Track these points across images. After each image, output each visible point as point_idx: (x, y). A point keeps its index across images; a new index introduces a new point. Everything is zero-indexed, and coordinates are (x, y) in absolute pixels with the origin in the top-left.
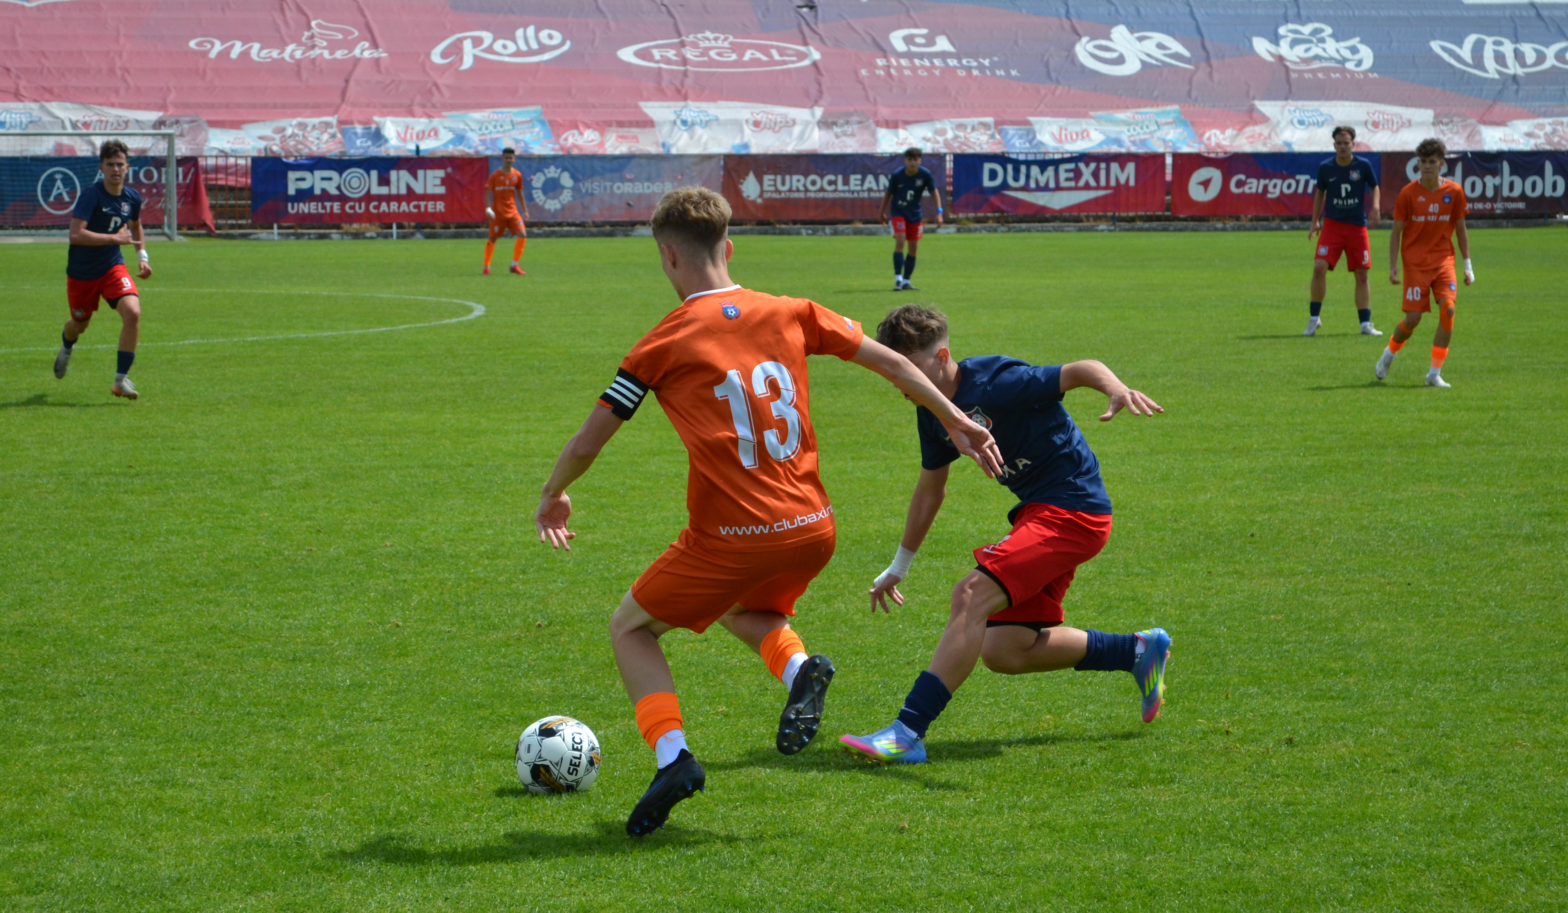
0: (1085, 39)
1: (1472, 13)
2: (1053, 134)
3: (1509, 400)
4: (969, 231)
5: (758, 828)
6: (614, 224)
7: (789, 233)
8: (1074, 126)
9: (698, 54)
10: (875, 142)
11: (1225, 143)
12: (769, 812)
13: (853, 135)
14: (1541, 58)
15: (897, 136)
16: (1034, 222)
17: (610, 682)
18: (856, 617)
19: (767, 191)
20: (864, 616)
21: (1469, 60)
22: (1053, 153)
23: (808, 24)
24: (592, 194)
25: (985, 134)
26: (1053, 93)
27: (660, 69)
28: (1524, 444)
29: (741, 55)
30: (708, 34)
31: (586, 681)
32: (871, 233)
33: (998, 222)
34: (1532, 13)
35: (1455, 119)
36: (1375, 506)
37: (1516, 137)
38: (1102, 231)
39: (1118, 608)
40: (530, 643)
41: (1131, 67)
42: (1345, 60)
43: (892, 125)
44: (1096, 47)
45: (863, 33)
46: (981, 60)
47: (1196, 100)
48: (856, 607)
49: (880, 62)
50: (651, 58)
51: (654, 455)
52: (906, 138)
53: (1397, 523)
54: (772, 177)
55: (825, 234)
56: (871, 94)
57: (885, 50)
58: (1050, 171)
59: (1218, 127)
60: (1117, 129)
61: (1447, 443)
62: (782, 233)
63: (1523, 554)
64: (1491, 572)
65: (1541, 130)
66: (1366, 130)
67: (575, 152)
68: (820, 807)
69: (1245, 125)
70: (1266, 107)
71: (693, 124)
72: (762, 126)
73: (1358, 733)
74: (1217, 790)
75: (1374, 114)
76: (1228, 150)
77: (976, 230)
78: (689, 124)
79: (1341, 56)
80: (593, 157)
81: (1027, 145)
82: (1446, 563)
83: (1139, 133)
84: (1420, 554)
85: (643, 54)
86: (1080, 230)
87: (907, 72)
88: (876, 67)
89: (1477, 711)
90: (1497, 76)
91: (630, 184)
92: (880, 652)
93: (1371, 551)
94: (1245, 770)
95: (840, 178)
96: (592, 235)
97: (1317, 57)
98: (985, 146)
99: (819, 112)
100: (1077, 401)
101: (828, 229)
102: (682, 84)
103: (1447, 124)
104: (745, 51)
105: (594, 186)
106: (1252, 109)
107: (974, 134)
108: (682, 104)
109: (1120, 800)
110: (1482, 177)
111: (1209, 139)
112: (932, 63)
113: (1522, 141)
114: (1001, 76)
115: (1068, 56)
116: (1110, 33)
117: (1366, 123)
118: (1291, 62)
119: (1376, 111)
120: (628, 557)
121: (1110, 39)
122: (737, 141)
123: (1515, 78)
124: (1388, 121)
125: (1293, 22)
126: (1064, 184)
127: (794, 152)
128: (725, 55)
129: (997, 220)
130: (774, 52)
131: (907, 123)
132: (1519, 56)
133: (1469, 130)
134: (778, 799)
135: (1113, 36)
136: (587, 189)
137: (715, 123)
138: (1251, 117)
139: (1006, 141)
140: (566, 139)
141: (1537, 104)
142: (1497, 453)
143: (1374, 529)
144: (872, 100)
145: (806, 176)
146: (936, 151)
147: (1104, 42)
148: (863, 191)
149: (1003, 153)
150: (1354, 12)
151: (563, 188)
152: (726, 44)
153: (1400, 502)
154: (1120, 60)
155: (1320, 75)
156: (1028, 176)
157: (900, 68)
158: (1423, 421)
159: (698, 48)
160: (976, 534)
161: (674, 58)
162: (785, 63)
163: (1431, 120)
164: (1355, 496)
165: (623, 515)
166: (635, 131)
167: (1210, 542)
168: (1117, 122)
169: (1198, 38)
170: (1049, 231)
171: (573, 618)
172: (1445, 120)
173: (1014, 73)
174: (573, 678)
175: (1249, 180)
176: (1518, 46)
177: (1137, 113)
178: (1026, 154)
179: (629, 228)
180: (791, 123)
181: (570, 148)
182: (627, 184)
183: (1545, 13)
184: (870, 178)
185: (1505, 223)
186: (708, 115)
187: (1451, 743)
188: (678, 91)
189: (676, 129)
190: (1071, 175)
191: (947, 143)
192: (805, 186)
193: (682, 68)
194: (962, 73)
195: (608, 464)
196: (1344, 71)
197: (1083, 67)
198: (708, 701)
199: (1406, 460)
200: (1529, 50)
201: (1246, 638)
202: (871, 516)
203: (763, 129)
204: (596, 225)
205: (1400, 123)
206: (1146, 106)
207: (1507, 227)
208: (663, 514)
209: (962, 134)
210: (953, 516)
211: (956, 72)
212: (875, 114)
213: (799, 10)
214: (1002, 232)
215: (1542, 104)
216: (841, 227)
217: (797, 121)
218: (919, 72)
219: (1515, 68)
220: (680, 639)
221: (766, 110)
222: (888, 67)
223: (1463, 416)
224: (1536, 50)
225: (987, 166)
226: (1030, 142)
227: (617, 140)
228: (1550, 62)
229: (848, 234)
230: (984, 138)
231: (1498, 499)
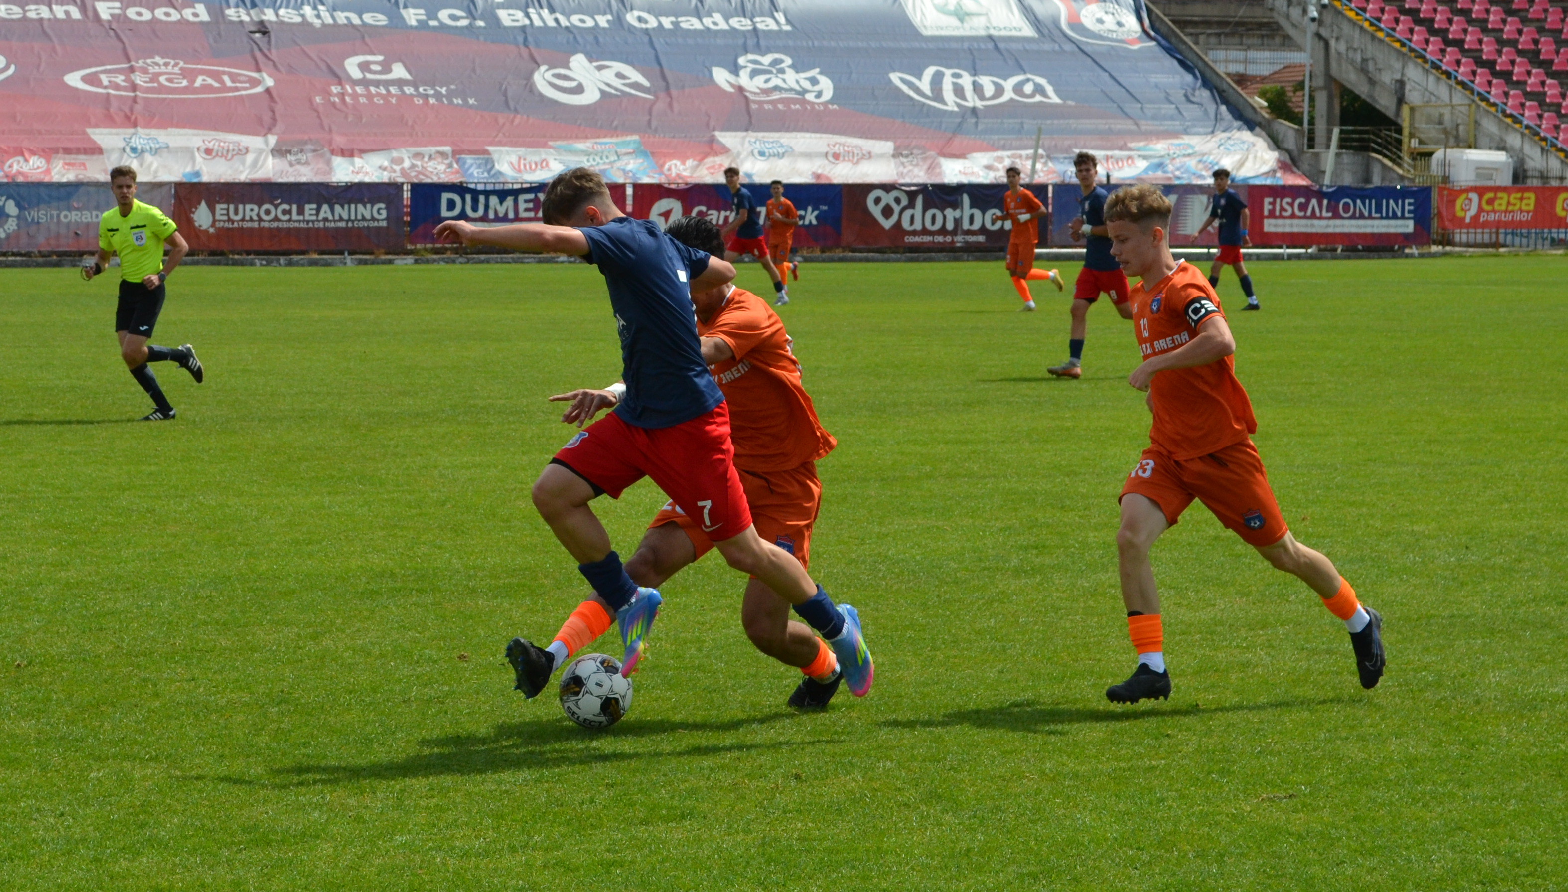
0: (543, 68)
1: (931, 46)
2: (512, 163)
3: (986, 432)
4: (428, 261)
5: (265, 871)
6: (61, 254)
7: (241, 263)
8: (533, 155)
9: (148, 80)
10: (330, 170)
11: (685, 174)
12: (275, 855)
13: (307, 163)
14: (999, 91)
15: (353, 165)
16: (493, 253)
17: (97, 723)
18: (346, 654)
19: (220, 221)
20: (354, 654)
21: (928, 92)
22: (513, 184)
23: (260, 50)
24: (38, 223)
25: (443, 163)
26: (512, 121)
27: (108, 94)
28: (1005, 477)
29: (192, 81)
30: (158, 59)
31: (73, 722)
32: (327, 264)
33: (457, 253)
34: (990, 46)
35: (915, 152)
36: (863, 540)
37: (976, 170)
38: (562, 262)
39: (613, 643)
40: (10, 683)
41: (590, 97)
42: (805, 91)
43: (348, 153)
44: (555, 76)
45: (316, 58)
46: (438, 88)
47: (656, 130)
48: (346, 644)
49: (335, 89)
50: (99, 84)
51: (124, 490)
52: (362, 167)
53: (886, 557)
54: (225, 206)
55: (280, 265)
56: (326, 122)
57: (339, 77)
58: (509, 201)
59: (678, 158)
60: (577, 159)
61: (929, 476)
62: (235, 263)
63: (1013, 587)
64: (984, 605)
65: (1001, 163)
66: (826, 162)
67: (21, 179)
68: (327, 848)
69: (706, 156)
70: (726, 138)
71: (143, 151)
72: (214, 154)
73: (865, 767)
74: (730, 827)
75: (834, 146)
76: (689, 181)
77: (434, 261)
78: (139, 151)
79: (800, 86)
80: (39, 185)
81: (486, 175)
82: (938, 596)
83: (598, 164)
84: (911, 588)
85: (91, 80)
86: (540, 261)
87: (362, 100)
88: (330, 94)
89: (982, 744)
90: (956, 109)
91: (79, 213)
92: (374, 691)
93: (862, 585)
94: (756, 806)
95: (295, 207)
96: (38, 265)
97: (777, 88)
98: (443, 176)
99: (272, 139)
100: (553, 434)
101: (282, 260)
102: (131, 111)
103: (907, 156)
104: (197, 77)
105: (41, 214)
106: (712, 140)
107: (431, 164)
108: (132, 130)
109: (633, 837)
110: (942, 210)
111: (669, 169)
112: (388, 91)
113: (981, 173)
114: (458, 104)
115: (526, 84)
116: (568, 62)
117: (826, 154)
118: (752, 92)
119: (836, 143)
120: (105, 594)
121: (569, 69)
122: (189, 169)
123: (974, 110)
124: (848, 152)
125: (752, 53)
126: (523, 214)
127: (247, 181)
128: (176, 81)
129: (456, 251)
130: (226, 78)
131: (363, 152)
132: (977, 88)
133: (929, 162)
134: (283, 841)
135: (571, 65)
136: (33, 219)
137: (166, 150)
138: (711, 148)
139: (464, 170)
140: (11, 167)
141: (996, 137)
142: (979, 486)
143: (864, 562)
144: (327, 128)
145: (260, 207)
146: (392, 181)
147: (562, 71)
148: (319, 221)
149: (461, 183)
150: (813, 44)
151: (8, 216)
152: (177, 70)
153: (887, 535)
154: (579, 89)
155: (780, 106)
156: (487, 207)
157: (355, 95)
158: (903, 454)
159: (148, 73)
160: (462, 569)
161: (123, 84)
162: (237, 89)
163: (892, 152)
164: (841, 529)
165: (97, 552)
166: (82, 158)
167: (700, 576)
168: (576, 152)
169: (657, 68)
170: (509, 262)
171: (53, 657)
172: (905, 153)
173: (471, 101)
174: (59, 719)
175: (710, 212)
176: (976, 78)
177: (596, 143)
178: (485, 184)
179: (77, 258)
180: (244, 151)
181: (15, 175)
182: (74, 213)
183: (1002, 46)
184: (325, 207)
185: (965, 256)
186: (158, 143)
187: (959, 777)
188: (128, 118)
189: (125, 156)
190: (531, 205)
191: (403, 172)
192: (258, 215)
193: (132, 94)
194: (418, 101)
195: (77, 499)
196: (804, 102)
197: (541, 96)
198: (201, 741)
199: (889, 493)
200: (987, 83)
201: (745, 672)
202: (353, 552)
203: (214, 157)
204: (42, 254)
205: (860, 155)
206: (605, 136)
207: (968, 260)
208: (138, 550)
209: (419, 163)
210: (437, 551)
211: (413, 101)
212: (330, 142)
213: (252, 35)
214: (461, 263)
215: (1001, 136)
216: (296, 258)
217: (250, 149)
218: (375, 99)
219: (974, 101)
220: (166, 679)
221: (217, 137)
222: (342, 95)
223: (942, 449)
224: (994, 83)
225: (445, 196)
226: (489, 172)
227: (63, 167)
228: (1009, 95)
229: (303, 265)
230: (442, 168)
231: (984, 531)
